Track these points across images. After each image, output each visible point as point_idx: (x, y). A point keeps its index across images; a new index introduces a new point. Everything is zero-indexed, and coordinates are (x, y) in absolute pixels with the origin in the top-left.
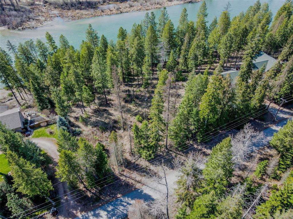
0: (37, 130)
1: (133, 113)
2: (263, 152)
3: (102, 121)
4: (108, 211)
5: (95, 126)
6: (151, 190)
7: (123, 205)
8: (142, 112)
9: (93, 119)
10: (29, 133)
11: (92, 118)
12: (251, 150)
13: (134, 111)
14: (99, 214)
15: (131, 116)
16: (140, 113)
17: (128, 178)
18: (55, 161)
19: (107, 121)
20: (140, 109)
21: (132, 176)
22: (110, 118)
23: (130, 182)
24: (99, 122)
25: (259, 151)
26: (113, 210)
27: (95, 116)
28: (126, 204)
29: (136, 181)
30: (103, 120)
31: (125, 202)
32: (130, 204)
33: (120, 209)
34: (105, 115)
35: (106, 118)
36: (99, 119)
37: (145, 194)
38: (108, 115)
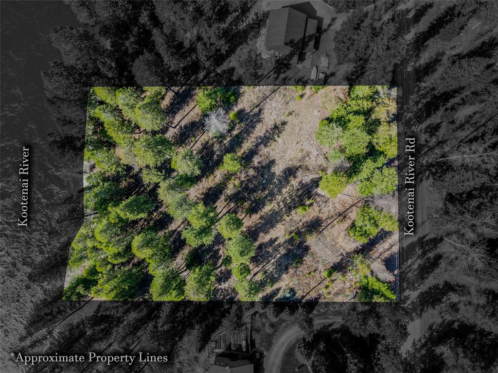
0: (256, 343)
1: (283, 210)
2: (423, 92)
3: (281, 258)
4: (407, 288)
5: (287, 269)
6: (406, 240)
7: (408, 272)
8: (288, 198)
9: (270, 268)
10: (259, 354)
11: (267, 268)
12: (413, 103)
13: (279, 207)
14: (405, 297)
15: (288, 216)
16: (288, 202)
17: (381, 256)
18: (320, 328)
19: (283, 251)
20: (279, 198)
21: (380, 251)
22: (279, 245)
23: (387, 256)
24: (281, 262)
25: (419, 96)
26: (408, 283)
27: (265, 264)
28: (408, 269)
29: (388, 249)
30: (279, 255)
31: (406, 269)
32: (411, 265)
33: (411, 276)
34: (270, 250)
35: (276, 250)
36: (273, 261)
37: (407, 247)
38: (271, 245)
